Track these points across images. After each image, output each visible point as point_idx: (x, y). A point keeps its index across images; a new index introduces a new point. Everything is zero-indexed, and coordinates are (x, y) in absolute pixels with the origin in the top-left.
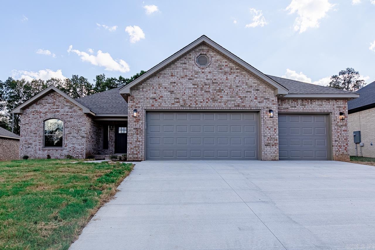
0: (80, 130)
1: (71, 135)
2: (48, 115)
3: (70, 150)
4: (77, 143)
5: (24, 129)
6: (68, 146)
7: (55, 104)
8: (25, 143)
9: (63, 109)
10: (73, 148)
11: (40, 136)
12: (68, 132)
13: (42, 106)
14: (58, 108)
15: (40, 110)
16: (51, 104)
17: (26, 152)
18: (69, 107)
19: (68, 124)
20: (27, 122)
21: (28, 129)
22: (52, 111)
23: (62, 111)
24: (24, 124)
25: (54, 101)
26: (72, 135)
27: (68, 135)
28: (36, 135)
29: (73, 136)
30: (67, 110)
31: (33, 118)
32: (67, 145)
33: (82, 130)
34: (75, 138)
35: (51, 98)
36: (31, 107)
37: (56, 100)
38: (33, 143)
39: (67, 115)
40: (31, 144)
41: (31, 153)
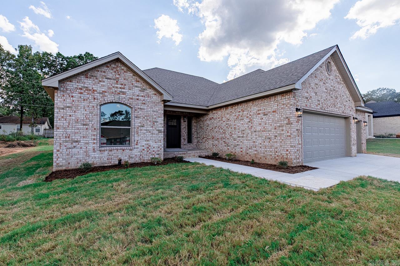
0: (156, 122)
1: (144, 128)
2: (108, 96)
3: (144, 150)
4: (152, 139)
5: (62, 115)
6: (139, 144)
7: (119, 82)
8: (65, 139)
9: (131, 91)
10: (147, 146)
11: (95, 129)
12: (140, 125)
13: (96, 80)
14: (123, 89)
15: (93, 86)
16: (112, 81)
17: (68, 155)
18: (140, 89)
19: (140, 112)
20: (68, 105)
21: (70, 116)
22: (113, 91)
23: (129, 93)
24: (62, 107)
25: (117, 76)
26: (146, 128)
27: (140, 128)
28: (87, 127)
29: (146, 130)
30: (137, 92)
31: (80, 99)
32: (138, 142)
33: (159, 122)
34: (150, 132)
35: (111, 71)
36: (76, 80)
37: (119, 75)
38: (82, 139)
39: (138, 99)
40: (77, 142)
41: (78, 156)
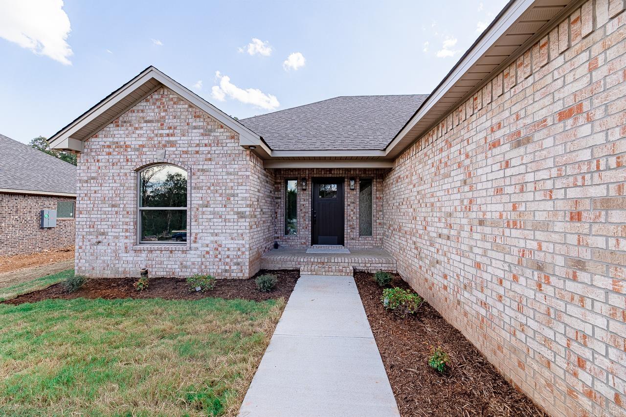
0: (234, 196)
1: (209, 209)
2: (148, 153)
3: (208, 253)
4: (224, 231)
5: (86, 192)
6: (200, 241)
7: (165, 124)
8: (88, 230)
9: (185, 138)
10: (215, 246)
11: (128, 213)
12: (201, 202)
13: (130, 128)
14: (172, 135)
15: (126, 139)
16: (154, 124)
17: (92, 255)
18: (202, 131)
19: (201, 177)
20: (93, 175)
21: (95, 192)
22: (156, 142)
23: (182, 141)
24: (86, 178)
25: (163, 114)
26: (212, 209)
27: (200, 209)
28: (116, 209)
29: (214, 213)
30: (197, 138)
31: (108, 164)
32: (198, 236)
33: (239, 195)
34: (221, 217)
35: (153, 107)
36: (104, 132)
37: (166, 111)
38: (110, 230)
39: (197, 152)
40: (103, 234)
41: (106, 258)
